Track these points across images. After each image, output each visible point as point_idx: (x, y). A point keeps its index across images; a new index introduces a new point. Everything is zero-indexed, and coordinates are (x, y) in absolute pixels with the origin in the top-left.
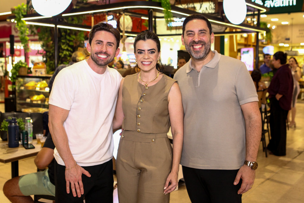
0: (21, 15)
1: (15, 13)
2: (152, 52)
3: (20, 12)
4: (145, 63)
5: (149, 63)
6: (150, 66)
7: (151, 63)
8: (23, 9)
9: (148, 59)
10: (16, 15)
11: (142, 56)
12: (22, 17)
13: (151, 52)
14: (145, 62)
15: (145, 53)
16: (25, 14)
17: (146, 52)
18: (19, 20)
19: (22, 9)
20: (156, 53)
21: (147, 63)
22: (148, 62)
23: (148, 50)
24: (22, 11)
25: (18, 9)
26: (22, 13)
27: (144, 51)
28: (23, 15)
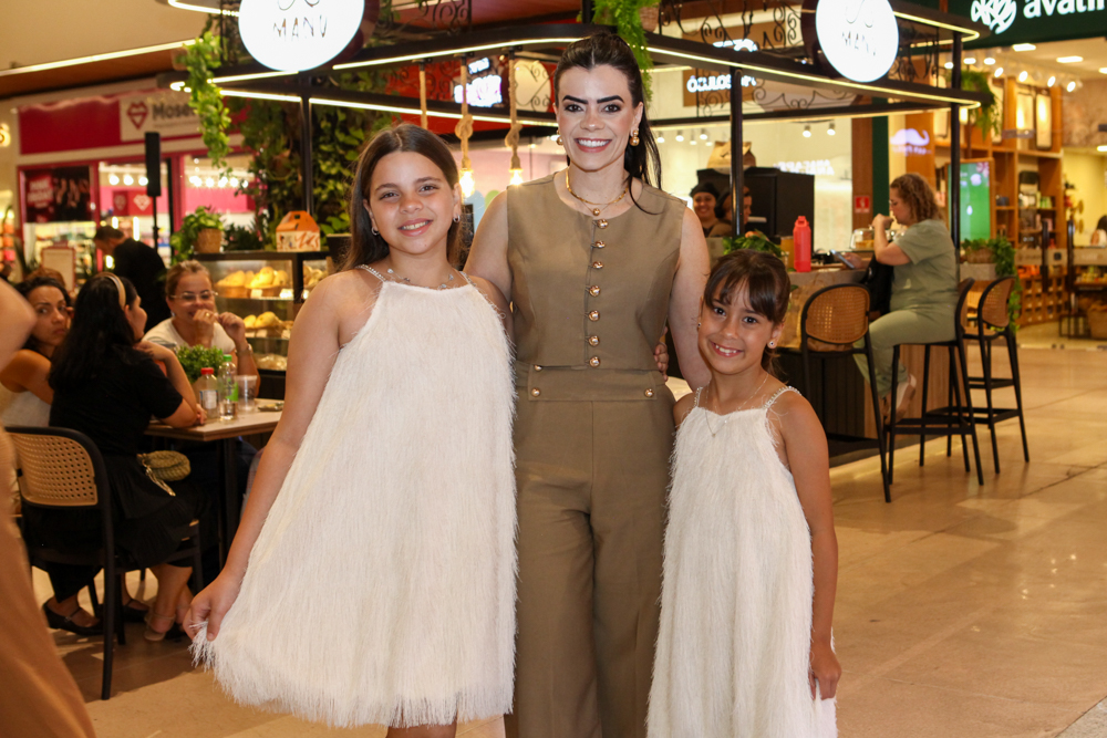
0: (204, 68)
1: (188, 64)
2: (613, 106)
3: (202, 61)
4: (589, 144)
5: (602, 143)
6: (603, 152)
7: (606, 145)
8: (210, 50)
9: (597, 129)
10: (190, 69)
11: (579, 121)
12: (209, 73)
13: (609, 106)
14: (587, 139)
15: (588, 111)
16: (217, 64)
17: (593, 106)
18: (200, 84)
19: (207, 52)
20: (624, 112)
21: (594, 144)
22: (597, 140)
23: (600, 101)
24: (209, 57)
25: (195, 52)
26: (206, 61)
27: (584, 102)
28: (210, 69)
